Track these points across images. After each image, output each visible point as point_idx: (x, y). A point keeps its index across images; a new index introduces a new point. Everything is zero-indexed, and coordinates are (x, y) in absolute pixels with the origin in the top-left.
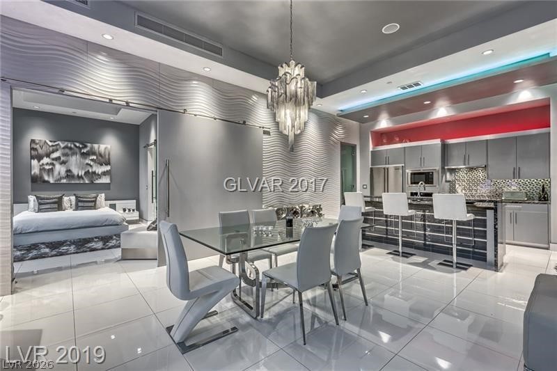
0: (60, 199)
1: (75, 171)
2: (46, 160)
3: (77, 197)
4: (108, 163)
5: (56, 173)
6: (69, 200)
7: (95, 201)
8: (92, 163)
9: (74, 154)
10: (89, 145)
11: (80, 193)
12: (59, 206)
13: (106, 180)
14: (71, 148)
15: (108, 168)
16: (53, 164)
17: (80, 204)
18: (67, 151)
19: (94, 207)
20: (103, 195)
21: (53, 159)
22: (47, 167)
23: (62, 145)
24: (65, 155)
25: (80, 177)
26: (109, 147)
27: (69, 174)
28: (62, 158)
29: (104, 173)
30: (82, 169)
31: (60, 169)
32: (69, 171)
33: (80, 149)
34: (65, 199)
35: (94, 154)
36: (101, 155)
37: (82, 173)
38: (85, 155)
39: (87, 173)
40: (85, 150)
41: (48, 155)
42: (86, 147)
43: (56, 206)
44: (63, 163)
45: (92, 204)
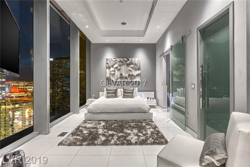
0: (116, 90)
1: (124, 75)
2: (112, 69)
3: (124, 90)
4: (139, 69)
5: (116, 75)
6: (120, 91)
7: (132, 93)
8: (131, 69)
9: (123, 64)
10: (130, 59)
11: (125, 87)
12: (116, 96)
13: (138, 79)
14: (122, 62)
15: (138, 72)
16: (114, 71)
17: (126, 94)
18: (120, 63)
19: (132, 97)
20: (137, 88)
21: (115, 68)
22: (112, 73)
23: (118, 60)
24: (120, 65)
25: (126, 78)
26: (140, 59)
27: (121, 77)
28: (119, 68)
29: (138, 75)
30: (127, 73)
31: (117, 73)
32: (121, 74)
33: (126, 61)
34: (119, 90)
35: (132, 64)
36: (136, 64)
37: (127, 75)
38: (128, 65)
39: (129, 75)
40: (128, 62)
41: (113, 66)
42: (129, 60)
43: (114, 95)
44: (119, 70)
45: (130, 95)
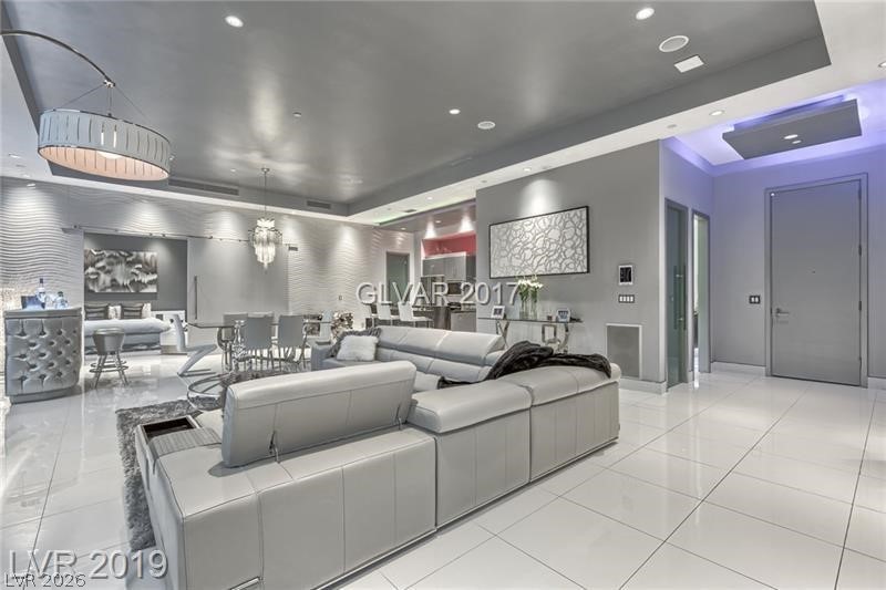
0: (107, 308)
1: (121, 281)
2: (91, 270)
3: (122, 307)
4: (154, 272)
5: (101, 282)
6: (114, 310)
7: (141, 311)
8: (137, 272)
9: (119, 262)
10: (135, 253)
11: (125, 303)
12: (106, 316)
13: (152, 289)
14: (115, 257)
15: (155, 277)
16: (98, 274)
17: (126, 313)
18: (112, 260)
19: (140, 317)
20: (149, 305)
21: (99, 269)
22: (92, 277)
23: (107, 255)
24: (110, 264)
25: (125, 287)
26: (155, 254)
27: (114, 283)
28: (108, 268)
29: (151, 283)
30: (128, 278)
31: (105, 279)
32: (114, 280)
33: (125, 257)
34: (111, 308)
35: (140, 262)
36: (147, 263)
37: (127, 282)
38: (130, 264)
39: (132, 282)
40: (130, 259)
41: (93, 265)
42: (131, 255)
43: (102, 315)
44: (108, 272)
45: (138, 314)
